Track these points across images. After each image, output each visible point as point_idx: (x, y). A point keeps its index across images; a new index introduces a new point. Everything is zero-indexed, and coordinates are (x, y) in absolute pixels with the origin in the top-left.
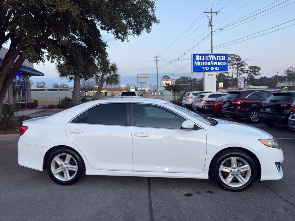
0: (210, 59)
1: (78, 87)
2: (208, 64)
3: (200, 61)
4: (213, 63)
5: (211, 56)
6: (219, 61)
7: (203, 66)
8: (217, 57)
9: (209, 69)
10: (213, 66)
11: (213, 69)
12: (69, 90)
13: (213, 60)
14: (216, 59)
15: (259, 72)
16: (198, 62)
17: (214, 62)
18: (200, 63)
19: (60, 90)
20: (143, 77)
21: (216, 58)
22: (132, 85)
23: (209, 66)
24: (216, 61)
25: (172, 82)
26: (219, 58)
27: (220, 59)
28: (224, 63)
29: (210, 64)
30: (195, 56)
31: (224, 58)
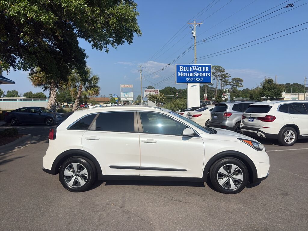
0: (193, 70)
1: (54, 97)
2: (192, 75)
3: (183, 72)
6: (202, 72)
7: (187, 77)
9: (192, 80)
10: (197, 77)
11: (197, 80)
12: (45, 100)
13: (196, 72)
15: (242, 84)
17: (198, 73)
18: (183, 74)
19: (34, 100)
20: (126, 87)
22: (115, 95)
23: (192, 77)
24: (200, 72)
25: (156, 93)
26: (202, 69)
28: (207, 74)
29: (194, 75)
30: (178, 66)
31: (207, 69)
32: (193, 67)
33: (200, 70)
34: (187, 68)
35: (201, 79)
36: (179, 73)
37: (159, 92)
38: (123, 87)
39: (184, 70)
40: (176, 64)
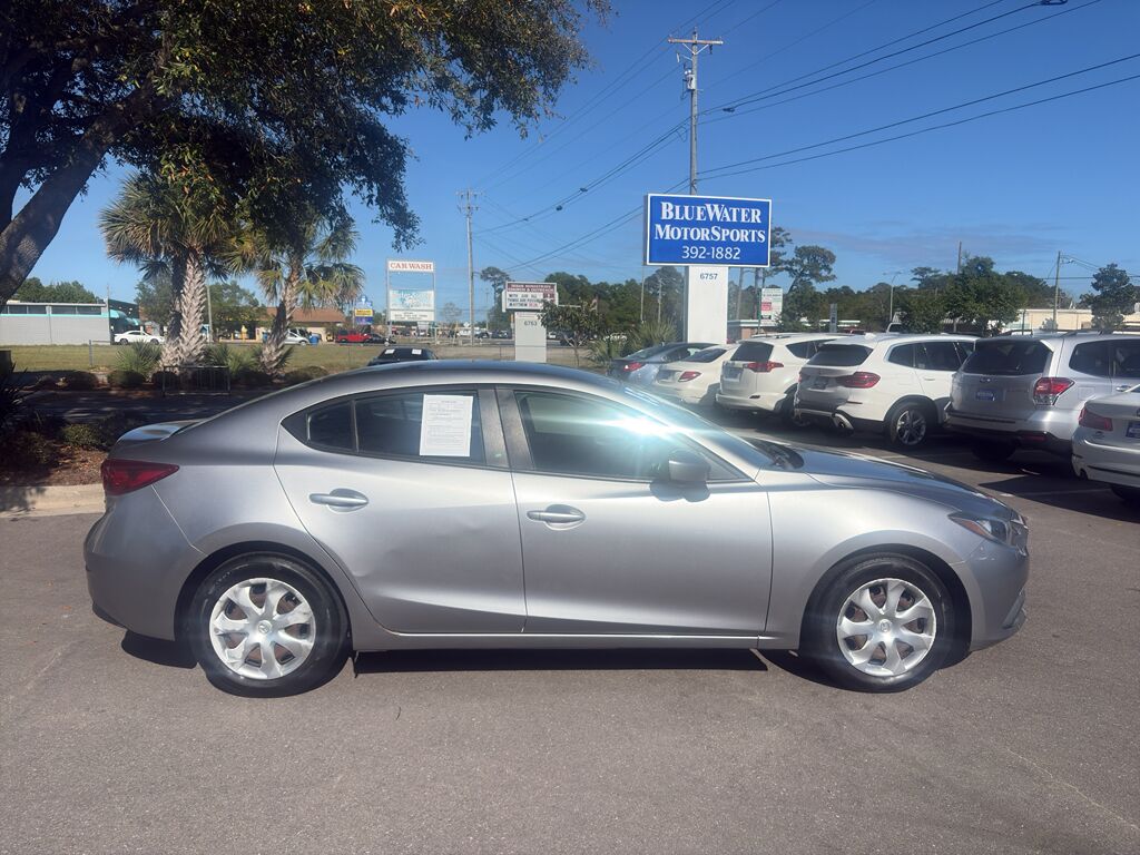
0: (708, 218)
2: (703, 234)
3: (673, 223)
4: (721, 232)
5: (713, 208)
6: (739, 226)
7: (686, 243)
8: (734, 210)
9: (704, 255)
10: (720, 243)
11: (719, 255)
12: (97, 311)
13: (719, 223)
14: (728, 220)
15: (830, 270)
16: (668, 227)
17: (723, 230)
18: (673, 229)
19: (56, 310)
20: (409, 269)
21: (731, 214)
22: (363, 300)
23: (705, 243)
24: (730, 226)
25: (545, 296)
26: (739, 215)
27: (743, 220)
28: (756, 234)
29: (710, 235)
30: (657, 202)
31: (756, 216)
32: (709, 206)
33: (731, 217)
34: (687, 208)
35: (734, 252)
36: (658, 227)
37: (557, 294)
38: (398, 269)
40: (650, 195)
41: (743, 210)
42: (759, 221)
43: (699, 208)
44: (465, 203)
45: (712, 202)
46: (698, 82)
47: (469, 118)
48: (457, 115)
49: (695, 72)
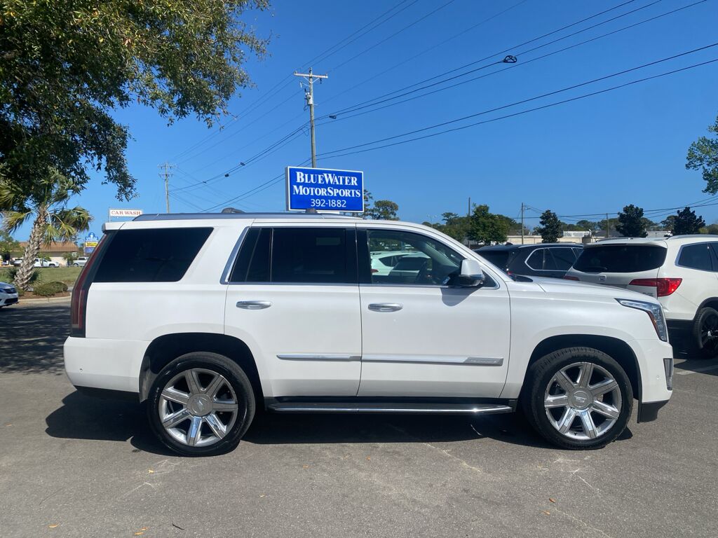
0: (325, 182)
2: (322, 192)
3: (304, 185)
4: (333, 191)
5: (328, 176)
6: (344, 187)
7: (312, 197)
8: (341, 178)
9: (325, 204)
10: (333, 198)
11: (333, 205)
13: (332, 186)
14: (338, 183)
15: (395, 215)
16: (301, 187)
17: (335, 190)
18: (304, 189)
20: (124, 215)
21: (339, 180)
22: (92, 236)
23: (324, 197)
24: (339, 187)
26: (344, 180)
27: (346, 184)
28: (355, 192)
29: (327, 192)
30: (293, 172)
31: (354, 182)
32: (325, 175)
33: (339, 182)
34: (312, 176)
35: (342, 203)
36: (295, 187)
38: (117, 215)
39: (307, 181)
40: (289, 167)
41: (346, 178)
42: (356, 184)
43: (320, 176)
44: (163, 172)
45: (327, 172)
46: (314, 100)
47: (171, 113)
48: (163, 111)
49: (312, 94)
